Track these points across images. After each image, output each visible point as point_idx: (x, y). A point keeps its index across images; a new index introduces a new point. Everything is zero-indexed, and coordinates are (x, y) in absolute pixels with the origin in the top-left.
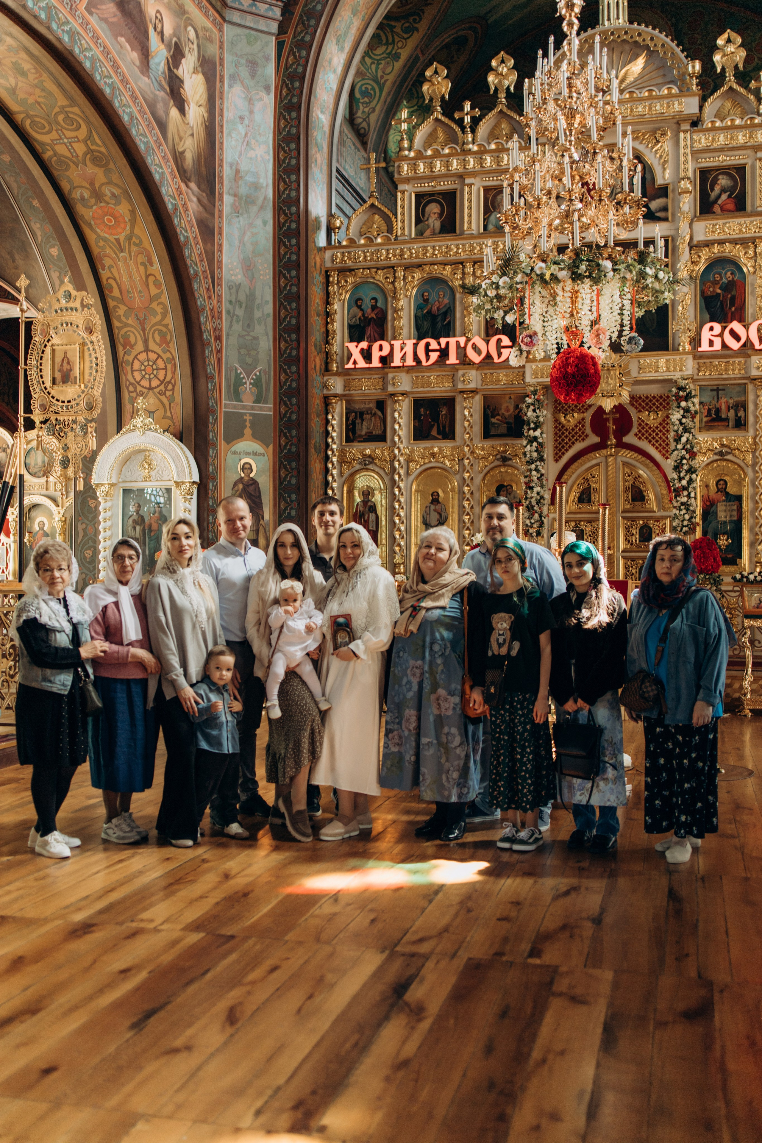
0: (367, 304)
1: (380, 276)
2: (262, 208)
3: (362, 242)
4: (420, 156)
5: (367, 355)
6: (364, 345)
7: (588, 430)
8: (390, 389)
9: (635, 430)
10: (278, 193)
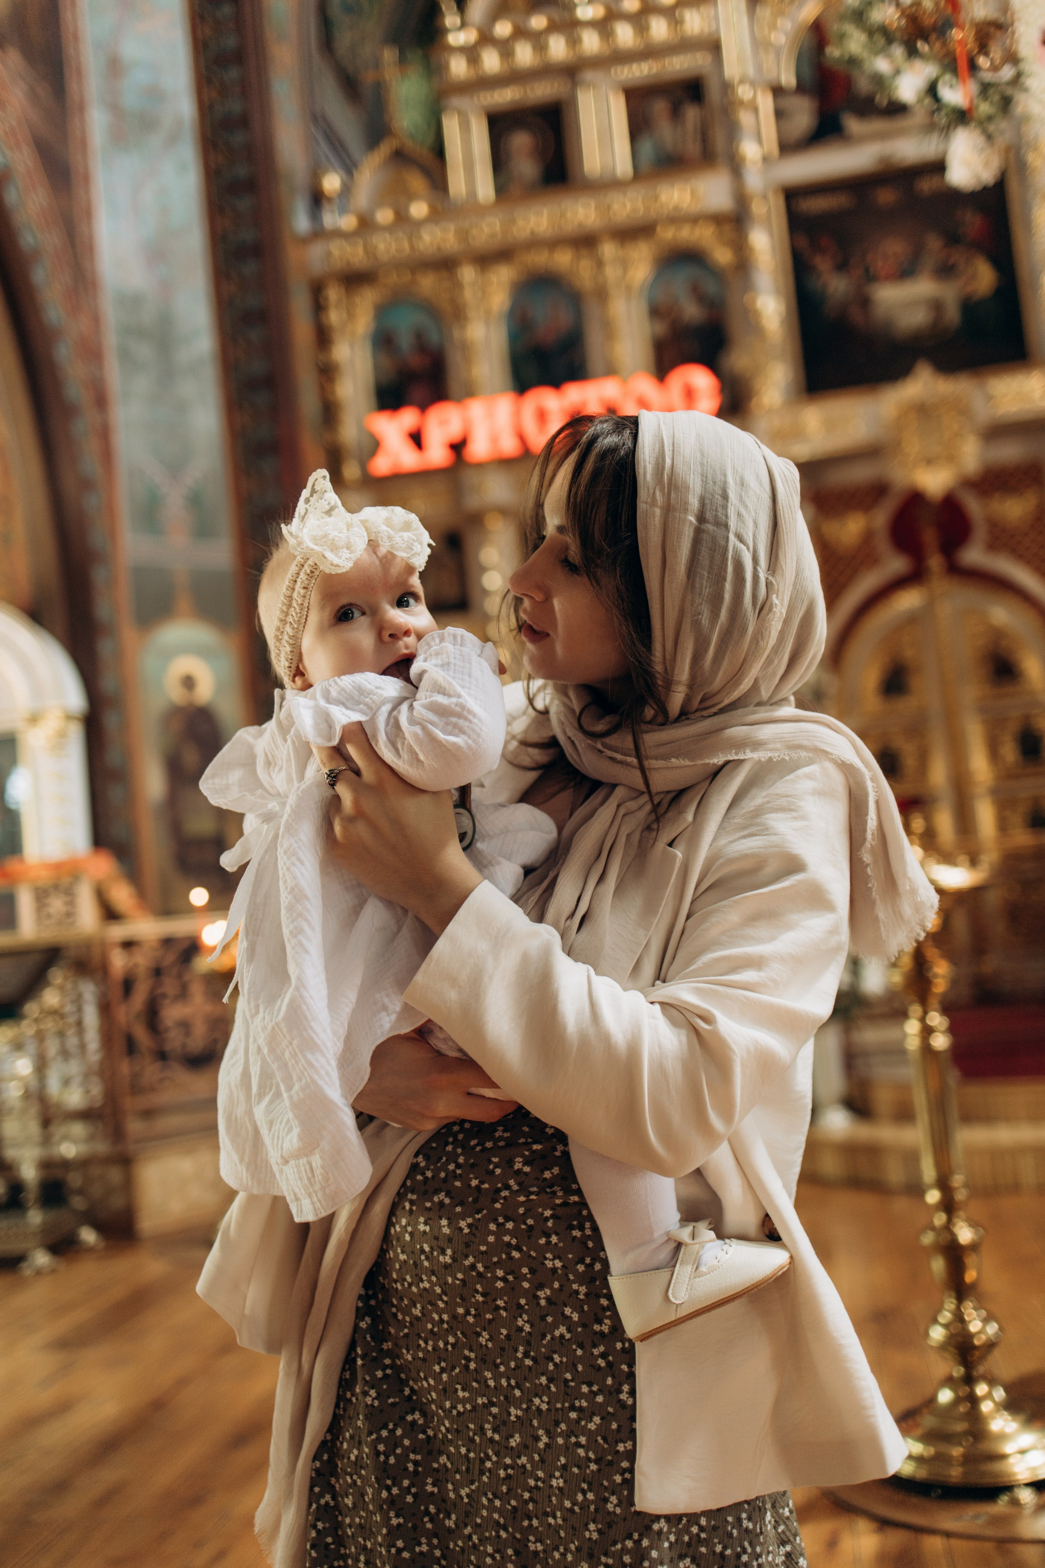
0: (405, 341)
1: (427, 283)
2: (173, 139)
3: (384, 216)
4: (486, 38)
5: (417, 439)
6: (408, 418)
7: (883, 544)
8: (472, 502)
9: (980, 533)
10: (205, 108)
